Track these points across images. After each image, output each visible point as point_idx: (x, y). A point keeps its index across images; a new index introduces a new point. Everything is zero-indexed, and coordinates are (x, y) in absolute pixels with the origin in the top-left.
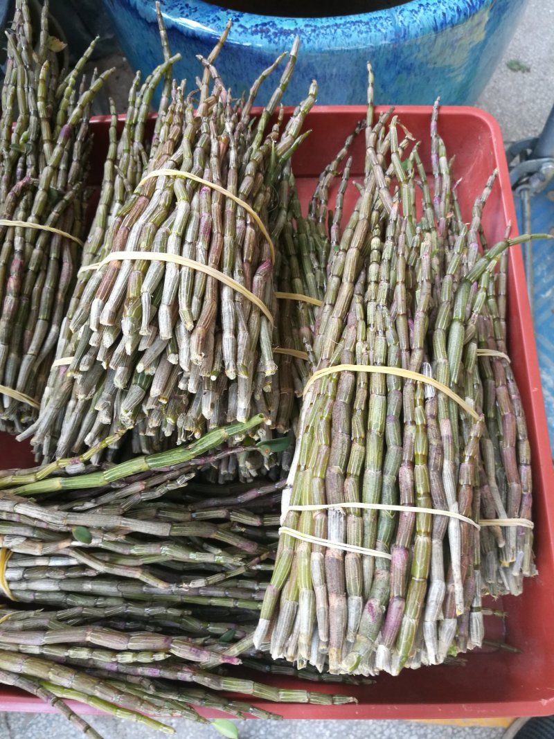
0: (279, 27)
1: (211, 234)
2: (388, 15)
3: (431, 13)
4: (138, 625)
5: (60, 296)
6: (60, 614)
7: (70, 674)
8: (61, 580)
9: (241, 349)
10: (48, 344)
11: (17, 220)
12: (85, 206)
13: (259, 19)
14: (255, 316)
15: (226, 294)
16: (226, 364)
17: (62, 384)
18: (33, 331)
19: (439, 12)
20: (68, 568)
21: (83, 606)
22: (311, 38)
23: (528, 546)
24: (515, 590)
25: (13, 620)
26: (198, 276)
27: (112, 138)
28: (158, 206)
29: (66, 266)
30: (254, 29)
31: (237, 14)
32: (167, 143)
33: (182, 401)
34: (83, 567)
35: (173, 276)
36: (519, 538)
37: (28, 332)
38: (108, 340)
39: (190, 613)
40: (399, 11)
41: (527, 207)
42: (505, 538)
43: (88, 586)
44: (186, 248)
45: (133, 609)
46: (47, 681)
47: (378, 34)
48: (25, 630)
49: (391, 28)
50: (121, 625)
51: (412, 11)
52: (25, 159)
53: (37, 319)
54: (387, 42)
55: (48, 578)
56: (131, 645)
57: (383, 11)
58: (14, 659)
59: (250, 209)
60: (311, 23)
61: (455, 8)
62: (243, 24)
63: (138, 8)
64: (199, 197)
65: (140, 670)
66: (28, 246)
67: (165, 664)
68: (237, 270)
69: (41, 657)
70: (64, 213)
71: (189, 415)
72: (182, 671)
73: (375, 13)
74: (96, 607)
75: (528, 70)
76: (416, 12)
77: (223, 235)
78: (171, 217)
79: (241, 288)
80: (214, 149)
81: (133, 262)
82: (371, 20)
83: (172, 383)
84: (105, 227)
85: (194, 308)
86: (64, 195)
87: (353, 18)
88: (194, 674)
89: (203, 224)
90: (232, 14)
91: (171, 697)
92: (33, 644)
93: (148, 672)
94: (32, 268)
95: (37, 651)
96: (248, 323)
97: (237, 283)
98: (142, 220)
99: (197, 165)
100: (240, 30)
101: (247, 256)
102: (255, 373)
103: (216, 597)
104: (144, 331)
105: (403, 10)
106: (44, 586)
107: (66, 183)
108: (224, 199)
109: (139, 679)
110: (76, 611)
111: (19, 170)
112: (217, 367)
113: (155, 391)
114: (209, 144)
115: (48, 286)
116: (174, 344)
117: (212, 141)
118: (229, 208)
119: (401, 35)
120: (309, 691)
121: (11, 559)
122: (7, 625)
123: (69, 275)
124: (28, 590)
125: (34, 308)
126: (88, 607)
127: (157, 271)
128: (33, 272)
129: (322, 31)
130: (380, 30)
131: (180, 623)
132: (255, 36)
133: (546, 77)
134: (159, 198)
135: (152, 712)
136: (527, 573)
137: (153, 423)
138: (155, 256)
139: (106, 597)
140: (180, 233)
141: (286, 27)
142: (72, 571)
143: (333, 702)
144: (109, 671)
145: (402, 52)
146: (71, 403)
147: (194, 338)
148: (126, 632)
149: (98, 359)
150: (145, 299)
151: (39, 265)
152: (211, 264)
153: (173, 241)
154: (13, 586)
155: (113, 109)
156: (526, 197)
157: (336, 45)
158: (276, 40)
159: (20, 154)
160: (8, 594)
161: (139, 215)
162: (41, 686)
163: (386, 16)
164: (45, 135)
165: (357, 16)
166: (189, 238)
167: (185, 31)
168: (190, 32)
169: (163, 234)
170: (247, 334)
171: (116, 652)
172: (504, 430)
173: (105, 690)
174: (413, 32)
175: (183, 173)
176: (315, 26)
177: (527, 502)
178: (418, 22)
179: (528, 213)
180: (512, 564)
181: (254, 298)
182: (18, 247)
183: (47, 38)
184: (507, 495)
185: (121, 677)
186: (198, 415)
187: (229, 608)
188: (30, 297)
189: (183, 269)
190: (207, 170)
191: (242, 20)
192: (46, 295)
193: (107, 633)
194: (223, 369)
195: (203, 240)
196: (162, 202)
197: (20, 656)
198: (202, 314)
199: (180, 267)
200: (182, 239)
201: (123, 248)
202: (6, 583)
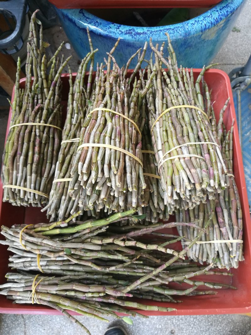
0: (136, 31)
1: (121, 135)
2: (182, 26)
3: (200, 25)
4: (92, 282)
5: (55, 153)
6: (62, 278)
7: (68, 301)
8: (61, 265)
9: (134, 180)
10: (51, 172)
11: (36, 122)
12: (61, 113)
13: (127, 28)
14: (137, 165)
15: (127, 158)
16: (129, 186)
17: (59, 189)
18: (45, 168)
19: (203, 24)
20: (63, 261)
21: (71, 275)
22: (150, 36)
23: (241, 250)
24: (235, 266)
25: (44, 281)
26: (117, 152)
27: (71, 85)
28: (100, 124)
29: (56, 140)
30: (126, 32)
31: (118, 25)
32: (100, 95)
33: (111, 199)
34: (69, 261)
35: (109, 153)
36: (237, 247)
37: (43, 168)
38: (85, 178)
39: (112, 277)
40: (186, 24)
41: (239, 97)
42: (232, 247)
43: (71, 268)
44: (112, 141)
45: (89, 276)
46: (59, 304)
47: (177, 34)
48: (49, 285)
49: (183, 31)
50: (85, 282)
51: (192, 24)
52: (38, 96)
53: (47, 163)
54: (181, 37)
55: (56, 265)
56: (90, 290)
57: (180, 24)
58: (46, 296)
59: (133, 123)
60: (149, 29)
61: (210, 22)
62: (121, 30)
63: (76, 22)
64: (115, 119)
65: (94, 299)
66: (41, 133)
67: (104, 297)
68: (130, 148)
69: (56, 295)
70: (54, 118)
71: (113, 204)
72: (110, 299)
73: (176, 24)
74: (75, 275)
75: (240, 31)
76: (194, 24)
77: (125, 135)
78: (106, 129)
79: (132, 155)
80: (119, 98)
81: (93, 147)
82: (175, 28)
83: (108, 193)
84: (71, 124)
85: (117, 165)
86: (53, 110)
87: (167, 27)
88: (115, 300)
89: (117, 131)
90: (117, 25)
91: (106, 309)
92: (53, 290)
93: (97, 300)
94: (43, 142)
95: (55, 292)
96: (135, 168)
97: (131, 153)
98: (94, 130)
99: (113, 105)
100: (120, 33)
101: (133, 142)
102: (138, 188)
103: (121, 271)
104: (100, 175)
105: (188, 23)
106: (55, 268)
107: (54, 104)
108: (124, 119)
109: (94, 302)
110: (68, 277)
111: (36, 101)
112: (125, 187)
113: (102, 196)
114: (117, 96)
115: (50, 149)
116: (109, 179)
117: (118, 95)
118: (126, 123)
119: (187, 34)
120: (158, 306)
121: (41, 257)
122: (42, 283)
123: (58, 144)
124: (48, 269)
125: (45, 158)
126: (72, 275)
127: (103, 152)
128: (44, 143)
129: (154, 33)
130: (178, 32)
131: (108, 281)
132: (126, 35)
133: (248, 34)
134: (100, 121)
135: (100, 315)
136: (240, 260)
137: (101, 207)
138: (101, 145)
139: (78, 271)
140: (110, 136)
141: (139, 31)
142: (65, 262)
143: (167, 310)
144: (82, 300)
145: (188, 41)
146: (63, 197)
147: (117, 177)
148: (88, 285)
149: (81, 185)
150: (99, 162)
151: (46, 140)
152: (121, 147)
153: (107, 139)
154: (43, 268)
155: (70, 71)
156: (239, 92)
157: (160, 39)
158: (135, 37)
159: (35, 94)
160: (41, 270)
161: (93, 128)
162: (57, 306)
163: (181, 26)
164: (45, 85)
165: (169, 26)
166: (113, 138)
167: (96, 32)
168: (99, 33)
169: (103, 136)
170: (135, 173)
171: (85, 293)
172: (232, 206)
173: (81, 307)
174: (192, 33)
175: (108, 109)
176: (151, 31)
177: (241, 233)
178: (195, 28)
179: (239, 100)
180: (235, 257)
181: (137, 159)
182: (38, 134)
183: (42, 43)
184: (233, 230)
185: (87, 302)
186: (117, 204)
187: (126, 275)
188: (43, 154)
189: (112, 150)
190: (117, 107)
191: (121, 29)
192: (49, 153)
193: (81, 286)
194: (127, 188)
195: (118, 138)
196: (101, 122)
197: (48, 294)
198: (120, 167)
199: (111, 149)
200: (111, 137)
201: (88, 142)
202: (40, 266)
